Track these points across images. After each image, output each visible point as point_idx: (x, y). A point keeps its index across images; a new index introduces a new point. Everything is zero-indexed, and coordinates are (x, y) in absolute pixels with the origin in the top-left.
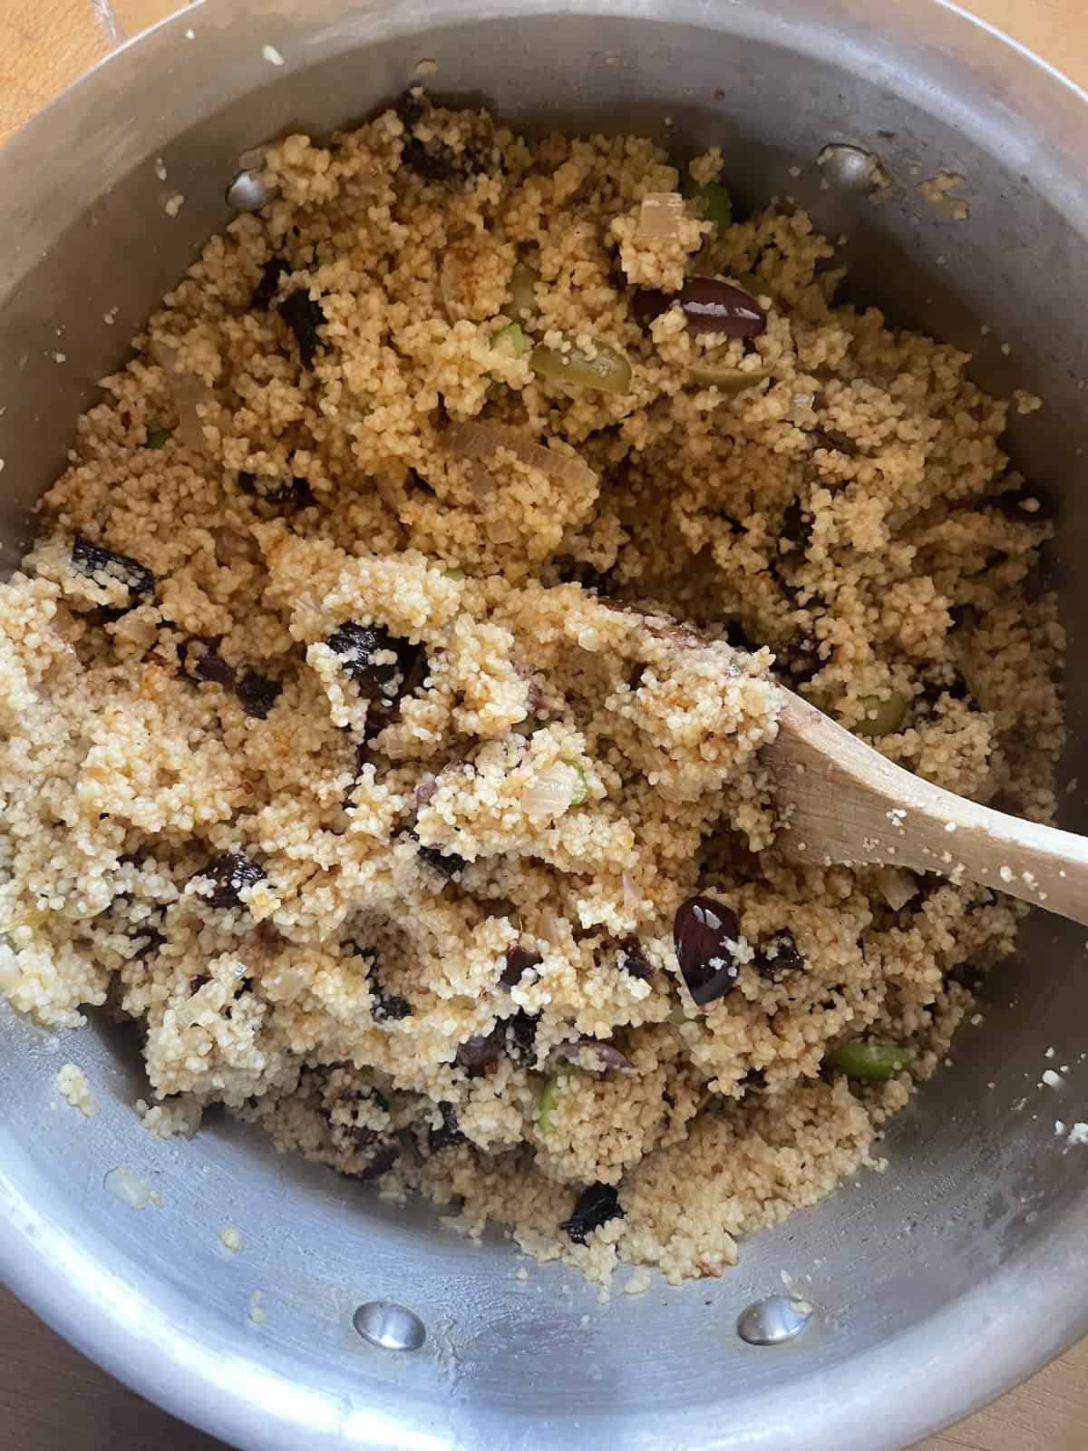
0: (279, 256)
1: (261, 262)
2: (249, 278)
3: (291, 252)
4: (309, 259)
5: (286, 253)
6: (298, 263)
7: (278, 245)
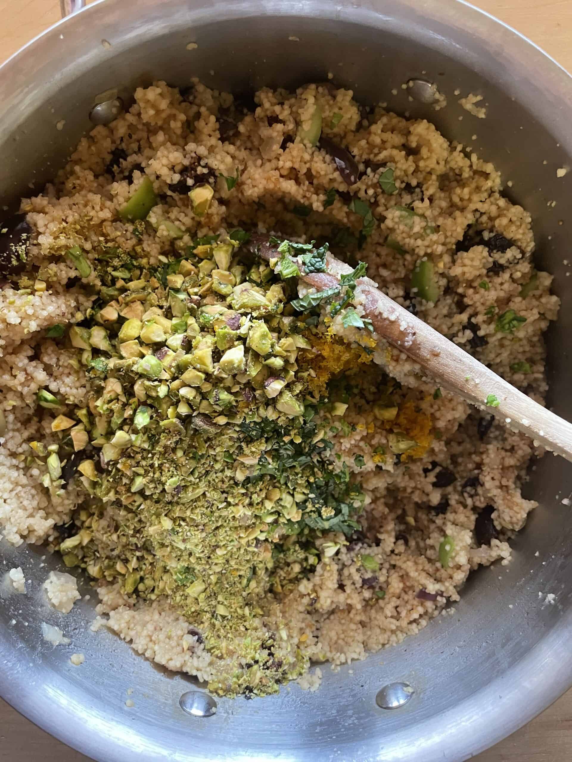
0: (120, 147)
1: (110, 151)
2: (103, 159)
3: (126, 145)
4: (136, 149)
5: (124, 146)
6: (130, 151)
7: (118, 142)
